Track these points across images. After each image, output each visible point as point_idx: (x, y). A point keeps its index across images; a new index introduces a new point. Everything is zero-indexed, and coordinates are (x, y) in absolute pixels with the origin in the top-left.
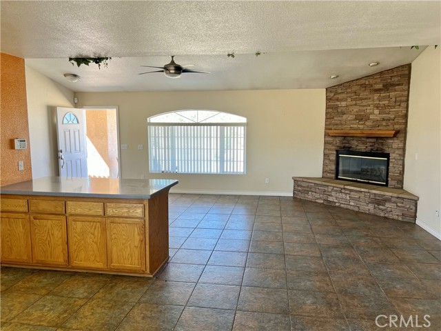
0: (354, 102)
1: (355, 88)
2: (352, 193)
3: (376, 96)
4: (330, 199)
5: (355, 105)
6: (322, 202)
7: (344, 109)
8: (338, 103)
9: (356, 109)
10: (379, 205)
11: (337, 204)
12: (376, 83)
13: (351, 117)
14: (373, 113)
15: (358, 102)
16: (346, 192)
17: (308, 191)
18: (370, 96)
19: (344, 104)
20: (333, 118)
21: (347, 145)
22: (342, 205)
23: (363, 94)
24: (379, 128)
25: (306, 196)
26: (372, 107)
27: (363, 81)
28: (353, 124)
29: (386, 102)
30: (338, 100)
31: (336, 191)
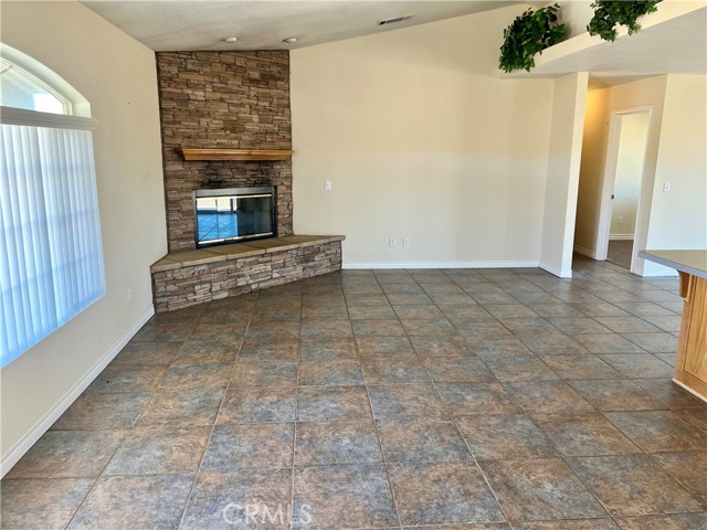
0: (218, 95)
1: (219, 68)
2: (274, 258)
3: (254, 91)
4: (241, 282)
5: (222, 100)
6: (225, 294)
7: (202, 104)
8: (189, 92)
9: (223, 109)
10: (307, 261)
11: (254, 287)
12: (251, 69)
13: (216, 124)
14: (249, 120)
15: (225, 96)
16: (266, 259)
17: (193, 286)
18: (245, 89)
19: (200, 95)
20: (180, 122)
21: (213, 178)
22: (262, 285)
23: (234, 83)
24: (262, 146)
25: (191, 297)
26: (247, 109)
27: (229, 59)
28: (220, 137)
29: (267, 104)
30: (187, 84)
31: (251, 263)
